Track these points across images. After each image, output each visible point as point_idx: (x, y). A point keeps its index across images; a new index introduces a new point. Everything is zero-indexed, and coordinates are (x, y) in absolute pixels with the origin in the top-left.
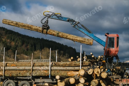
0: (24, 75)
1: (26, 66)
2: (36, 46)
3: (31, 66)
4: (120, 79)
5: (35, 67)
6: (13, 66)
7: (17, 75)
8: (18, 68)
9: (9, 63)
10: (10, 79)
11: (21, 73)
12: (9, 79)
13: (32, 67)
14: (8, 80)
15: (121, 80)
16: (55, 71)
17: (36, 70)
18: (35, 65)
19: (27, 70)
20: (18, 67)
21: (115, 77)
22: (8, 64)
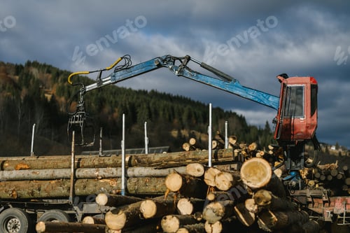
0: (52, 194)
1: (58, 168)
2: (137, 113)
3: (70, 168)
4: (324, 199)
5: (82, 170)
6: (21, 169)
7: (32, 193)
8: (33, 172)
9: (9, 161)
10: (14, 206)
11: (42, 189)
12: (10, 205)
13: (72, 169)
14: (9, 207)
15: (329, 202)
16: (138, 181)
17: (85, 178)
18: (81, 165)
19: (59, 179)
20: (35, 171)
21: (309, 193)
22: (6, 164)
